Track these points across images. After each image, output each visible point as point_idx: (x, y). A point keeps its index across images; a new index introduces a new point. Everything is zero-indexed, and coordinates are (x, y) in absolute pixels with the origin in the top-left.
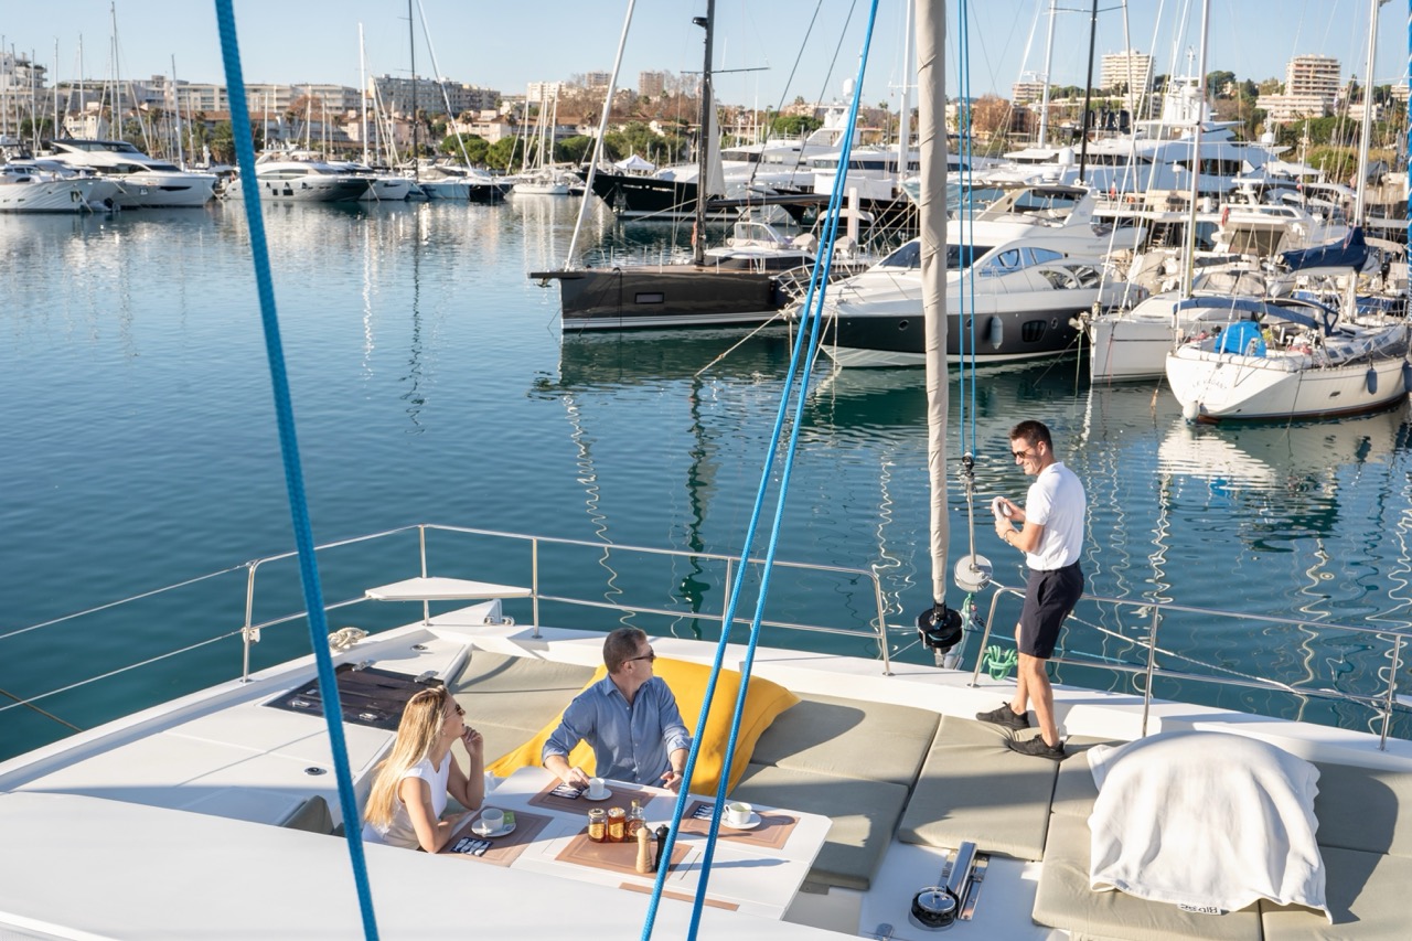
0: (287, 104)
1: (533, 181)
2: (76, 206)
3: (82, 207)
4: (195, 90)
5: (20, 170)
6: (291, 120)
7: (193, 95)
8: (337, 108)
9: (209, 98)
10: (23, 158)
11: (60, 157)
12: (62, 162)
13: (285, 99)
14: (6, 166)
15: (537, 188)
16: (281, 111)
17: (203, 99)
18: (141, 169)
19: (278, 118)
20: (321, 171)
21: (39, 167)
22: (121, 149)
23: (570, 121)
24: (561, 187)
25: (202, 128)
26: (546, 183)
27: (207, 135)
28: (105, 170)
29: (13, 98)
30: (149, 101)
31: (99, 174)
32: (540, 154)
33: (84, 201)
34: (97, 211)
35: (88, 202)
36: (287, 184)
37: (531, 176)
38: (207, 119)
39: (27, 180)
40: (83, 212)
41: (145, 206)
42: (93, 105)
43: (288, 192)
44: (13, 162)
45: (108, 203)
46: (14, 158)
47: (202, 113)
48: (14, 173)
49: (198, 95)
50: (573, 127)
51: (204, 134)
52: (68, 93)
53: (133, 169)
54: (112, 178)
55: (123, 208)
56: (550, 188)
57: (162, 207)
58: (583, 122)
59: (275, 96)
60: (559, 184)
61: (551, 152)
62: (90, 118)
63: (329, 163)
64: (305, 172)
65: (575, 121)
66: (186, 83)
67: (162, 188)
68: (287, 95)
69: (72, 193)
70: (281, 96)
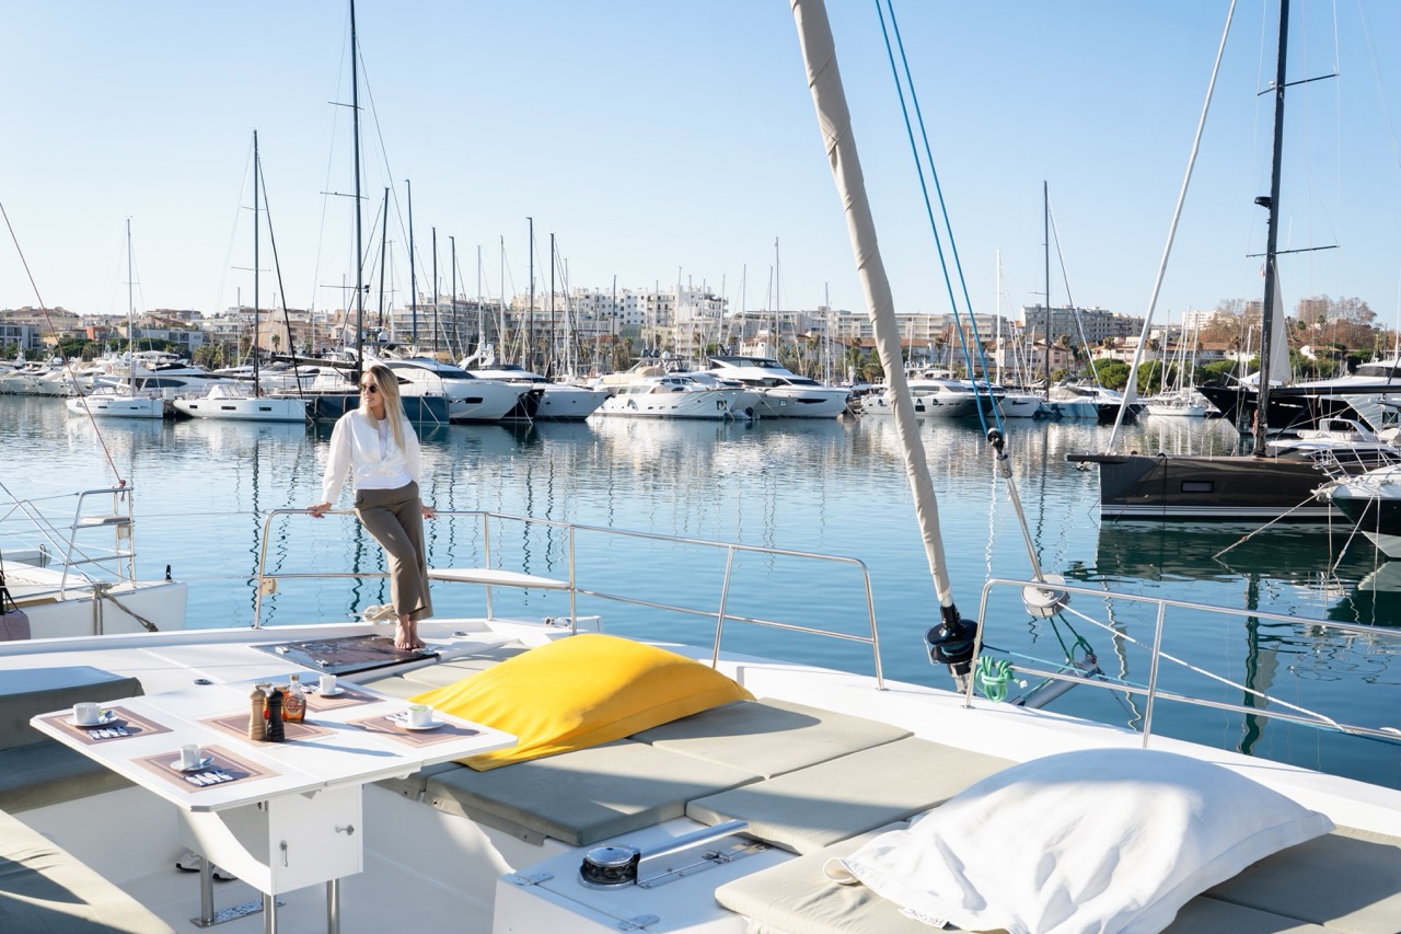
0: (940, 332)
1: (1169, 403)
2: (720, 414)
3: (726, 414)
4: (856, 320)
5: (676, 381)
6: (939, 346)
7: (854, 324)
8: (986, 336)
9: (868, 327)
10: (680, 371)
11: (715, 371)
12: (716, 376)
13: (938, 328)
14: (665, 377)
15: (1172, 410)
16: (934, 339)
17: (863, 327)
18: (783, 383)
19: (930, 345)
20: (952, 389)
21: (693, 379)
22: (767, 364)
23: (1217, 346)
24: (1197, 409)
25: (857, 353)
26: (1182, 404)
27: (862, 361)
28: (751, 383)
29: (697, 326)
30: (814, 329)
31: (744, 386)
32: (1179, 378)
33: (728, 409)
34: (739, 419)
35: (731, 411)
36: (920, 401)
37: (1168, 399)
38: (863, 345)
39: (681, 389)
40: (727, 419)
41: (783, 417)
42: (764, 333)
43: (920, 408)
44: (671, 374)
45: (749, 411)
46: (672, 371)
47: (859, 340)
48: (670, 383)
49: (858, 324)
50: (1220, 353)
51: (859, 358)
52: (743, 322)
53: (778, 383)
54: (756, 390)
55: (763, 418)
56: (1186, 410)
57: (799, 417)
58: (1231, 347)
59: (929, 324)
60: (1195, 406)
61: (1191, 376)
62: (760, 344)
63: (962, 381)
64: (936, 389)
65: (1224, 346)
66: (849, 313)
67: (800, 400)
68: (940, 324)
69: (718, 402)
70: (934, 324)
